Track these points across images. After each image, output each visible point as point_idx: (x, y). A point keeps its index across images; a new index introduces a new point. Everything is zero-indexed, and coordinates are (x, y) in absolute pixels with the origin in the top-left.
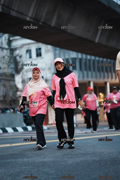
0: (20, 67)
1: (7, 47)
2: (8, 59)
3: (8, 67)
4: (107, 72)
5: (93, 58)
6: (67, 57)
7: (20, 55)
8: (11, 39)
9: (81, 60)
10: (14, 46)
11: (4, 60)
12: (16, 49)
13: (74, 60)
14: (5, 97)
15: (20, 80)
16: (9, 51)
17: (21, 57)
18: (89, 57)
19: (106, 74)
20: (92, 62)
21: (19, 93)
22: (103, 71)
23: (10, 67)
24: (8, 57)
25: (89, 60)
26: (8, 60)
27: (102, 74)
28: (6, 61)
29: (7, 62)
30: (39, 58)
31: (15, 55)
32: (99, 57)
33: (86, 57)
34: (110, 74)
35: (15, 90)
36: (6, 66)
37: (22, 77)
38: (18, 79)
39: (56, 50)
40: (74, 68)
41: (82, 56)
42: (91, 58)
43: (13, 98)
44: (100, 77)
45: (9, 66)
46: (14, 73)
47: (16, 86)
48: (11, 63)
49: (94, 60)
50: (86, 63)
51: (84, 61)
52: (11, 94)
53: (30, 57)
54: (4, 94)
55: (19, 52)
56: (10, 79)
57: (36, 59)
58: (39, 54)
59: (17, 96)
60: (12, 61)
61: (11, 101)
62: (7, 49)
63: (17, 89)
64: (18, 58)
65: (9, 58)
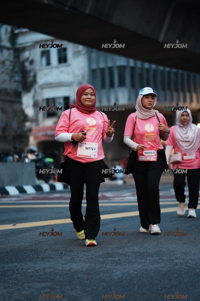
0: (30, 79)
1: (8, 45)
2: (10, 66)
3: (11, 80)
4: (177, 91)
5: (154, 66)
6: (110, 64)
7: (30, 59)
8: (16, 31)
9: (133, 69)
10: (22, 44)
11: (3, 67)
12: (24, 49)
13: (122, 69)
14: (4, 130)
15: (31, 103)
16: (12, 52)
17: (32, 62)
18: (147, 65)
19: (175, 94)
20: (152, 73)
21: (28, 124)
22: (169, 89)
23: (13, 80)
24: (11, 62)
25: (148, 70)
26: (11, 68)
27: (168, 94)
28: (7, 69)
29: (9, 72)
30: (63, 64)
31: (22, 59)
32: (165, 65)
33: (143, 65)
34: (181, 94)
35: (22, 118)
36: (7, 77)
37: (34, 97)
38: (27, 101)
39: (91, 52)
40: (122, 83)
41: (135, 64)
42: (150, 67)
43: (19, 131)
44: (165, 99)
45: (12, 77)
46: (20, 89)
47: (23, 111)
48: (16, 72)
49: (155, 71)
50: (141, 75)
51: (138, 71)
52: (15, 125)
53: (48, 63)
54: (4, 125)
55: (30, 54)
56: (13, 99)
57: (57, 67)
58: (63, 59)
59: (25, 129)
60: (16, 69)
61: (14, 138)
62: (8, 49)
63: (25, 118)
64: (27, 64)
65: (12, 64)
